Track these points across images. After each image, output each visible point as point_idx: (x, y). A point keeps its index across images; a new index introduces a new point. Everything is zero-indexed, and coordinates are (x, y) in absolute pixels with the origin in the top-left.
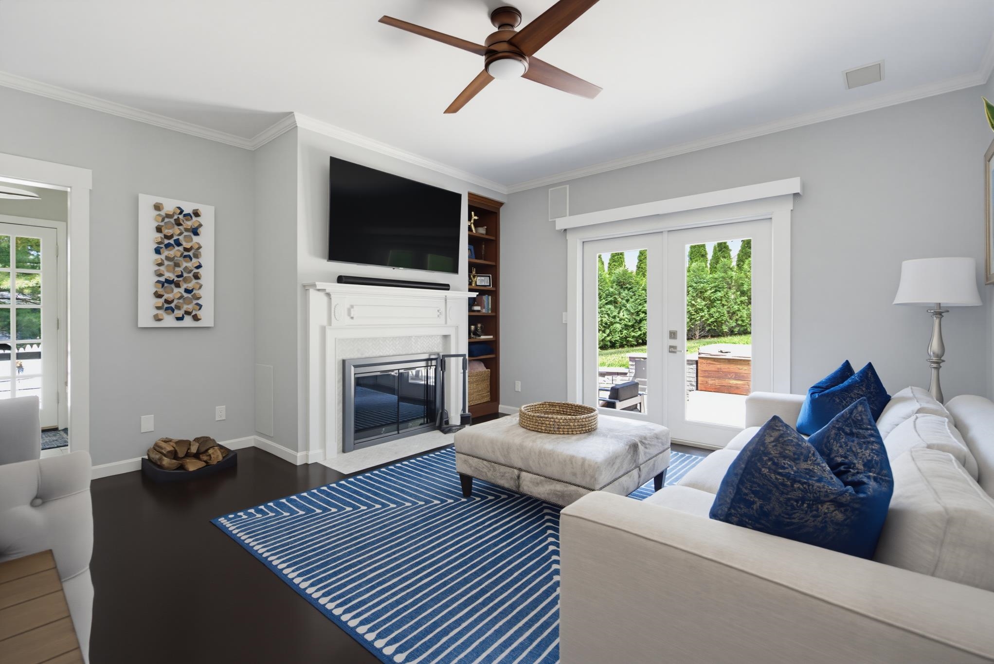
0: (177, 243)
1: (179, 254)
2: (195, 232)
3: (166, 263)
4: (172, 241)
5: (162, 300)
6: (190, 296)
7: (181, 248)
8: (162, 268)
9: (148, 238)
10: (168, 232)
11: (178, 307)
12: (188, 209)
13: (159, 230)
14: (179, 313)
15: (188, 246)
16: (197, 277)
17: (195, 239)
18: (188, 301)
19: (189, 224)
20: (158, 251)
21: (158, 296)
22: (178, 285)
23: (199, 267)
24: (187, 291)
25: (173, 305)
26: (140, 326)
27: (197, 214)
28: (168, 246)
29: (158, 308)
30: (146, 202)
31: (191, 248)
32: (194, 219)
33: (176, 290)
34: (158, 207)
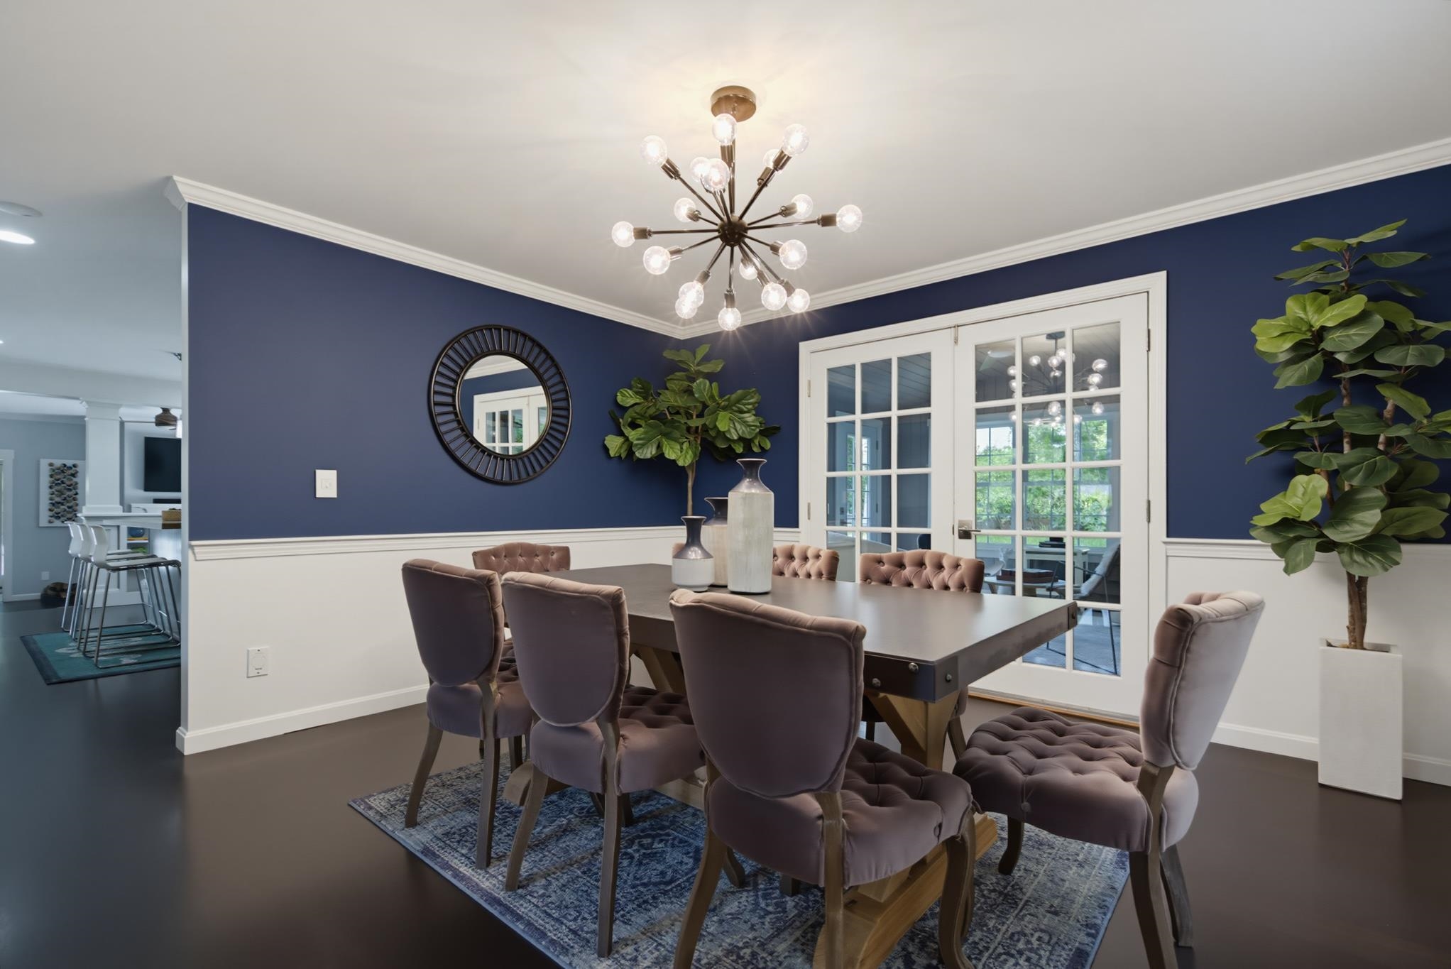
0: (63, 483)
1: (63, 488)
2: (73, 475)
3: (56, 493)
4: (59, 482)
5: (53, 512)
6: (70, 510)
7: (65, 485)
8: (54, 496)
9: (45, 480)
10: (58, 477)
11: (62, 516)
12: (69, 463)
13: (51, 476)
14: (62, 519)
15: (68, 483)
16: (75, 499)
17: (75, 479)
18: (69, 512)
19: (72, 471)
20: (51, 487)
21: (50, 510)
22: (62, 504)
23: (77, 494)
24: (69, 507)
25: (60, 515)
26: (41, 525)
27: (75, 466)
28: (56, 484)
29: (51, 517)
30: (44, 464)
31: (71, 485)
32: (74, 468)
33: (62, 507)
34: (51, 465)
